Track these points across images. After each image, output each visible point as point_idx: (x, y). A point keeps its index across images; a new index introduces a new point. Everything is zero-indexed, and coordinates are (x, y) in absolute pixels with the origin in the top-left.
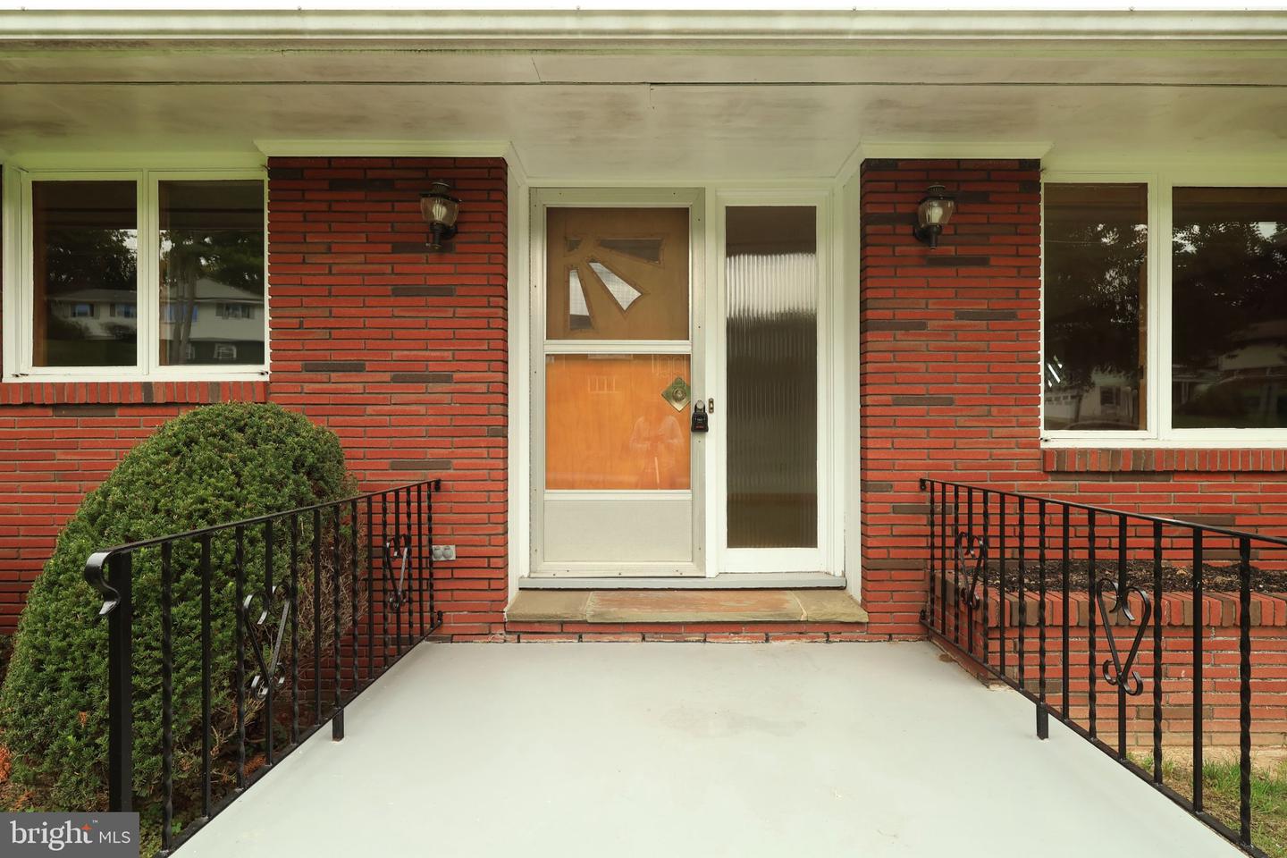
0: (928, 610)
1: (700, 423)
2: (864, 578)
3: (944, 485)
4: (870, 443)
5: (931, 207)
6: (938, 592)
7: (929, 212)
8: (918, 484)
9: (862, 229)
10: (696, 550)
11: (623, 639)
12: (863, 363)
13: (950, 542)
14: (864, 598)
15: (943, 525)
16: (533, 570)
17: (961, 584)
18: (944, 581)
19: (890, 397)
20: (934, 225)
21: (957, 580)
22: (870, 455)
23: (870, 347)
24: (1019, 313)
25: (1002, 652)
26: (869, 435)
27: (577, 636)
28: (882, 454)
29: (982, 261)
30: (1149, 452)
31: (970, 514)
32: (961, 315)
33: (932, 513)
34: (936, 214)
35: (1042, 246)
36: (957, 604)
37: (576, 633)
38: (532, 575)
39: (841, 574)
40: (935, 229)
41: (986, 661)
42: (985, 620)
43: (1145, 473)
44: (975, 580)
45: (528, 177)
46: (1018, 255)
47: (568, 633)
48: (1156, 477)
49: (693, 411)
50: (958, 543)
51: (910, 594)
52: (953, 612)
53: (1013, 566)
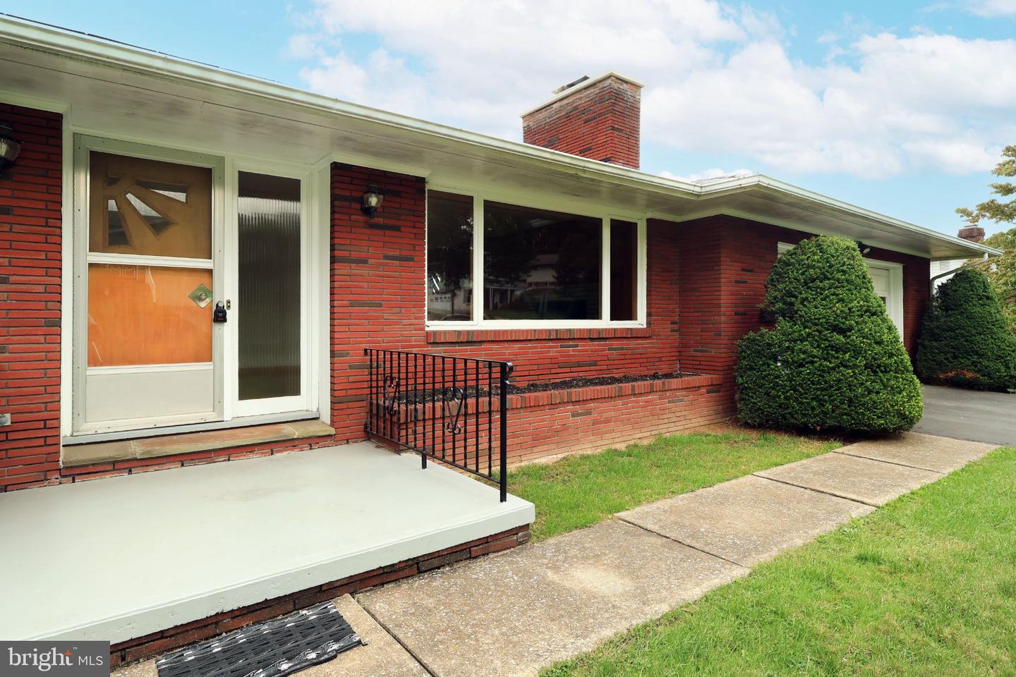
0: (369, 423)
1: (220, 316)
2: (332, 409)
3: (378, 351)
4: (336, 329)
5: (371, 196)
6: (374, 412)
7: (370, 199)
8: (363, 352)
9: (332, 202)
10: (217, 402)
11: (166, 467)
12: (332, 281)
13: (381, 384)
14: (332, 421)
15: (377, 374)
16: (75, 430)
17: (386, 405)
18: (378, 404)
19: (347, 302)
20: (373, 207)
21: (384, 403)
22: (336, 335)
23: (336, 272)
24: (415, 258)
25: (407, 435)
26: (336, 324)
27: (127, 471)
28: (343, 335)
29: (397, 228)
30: (473, 332)
31: (391, 367)
32: (386, 257)
33: (371, 367)
34: (373, 201)
35: (426, 223)
36: (384, 415)
37: (126, 468)
38: (75, 434)
39: (316, 410)
40: (373, 209)
41: (399, 440)
42: (399, 419)
43: (471, 342)
44: (394, 402)
45: (73, 125)
46: (414, 227)
47: (120, 469)
48: (477, 344)
49: (214, 308)
50: (385, 382)
51: (359, 414)
52: (382, 420)
53: (411, 394)
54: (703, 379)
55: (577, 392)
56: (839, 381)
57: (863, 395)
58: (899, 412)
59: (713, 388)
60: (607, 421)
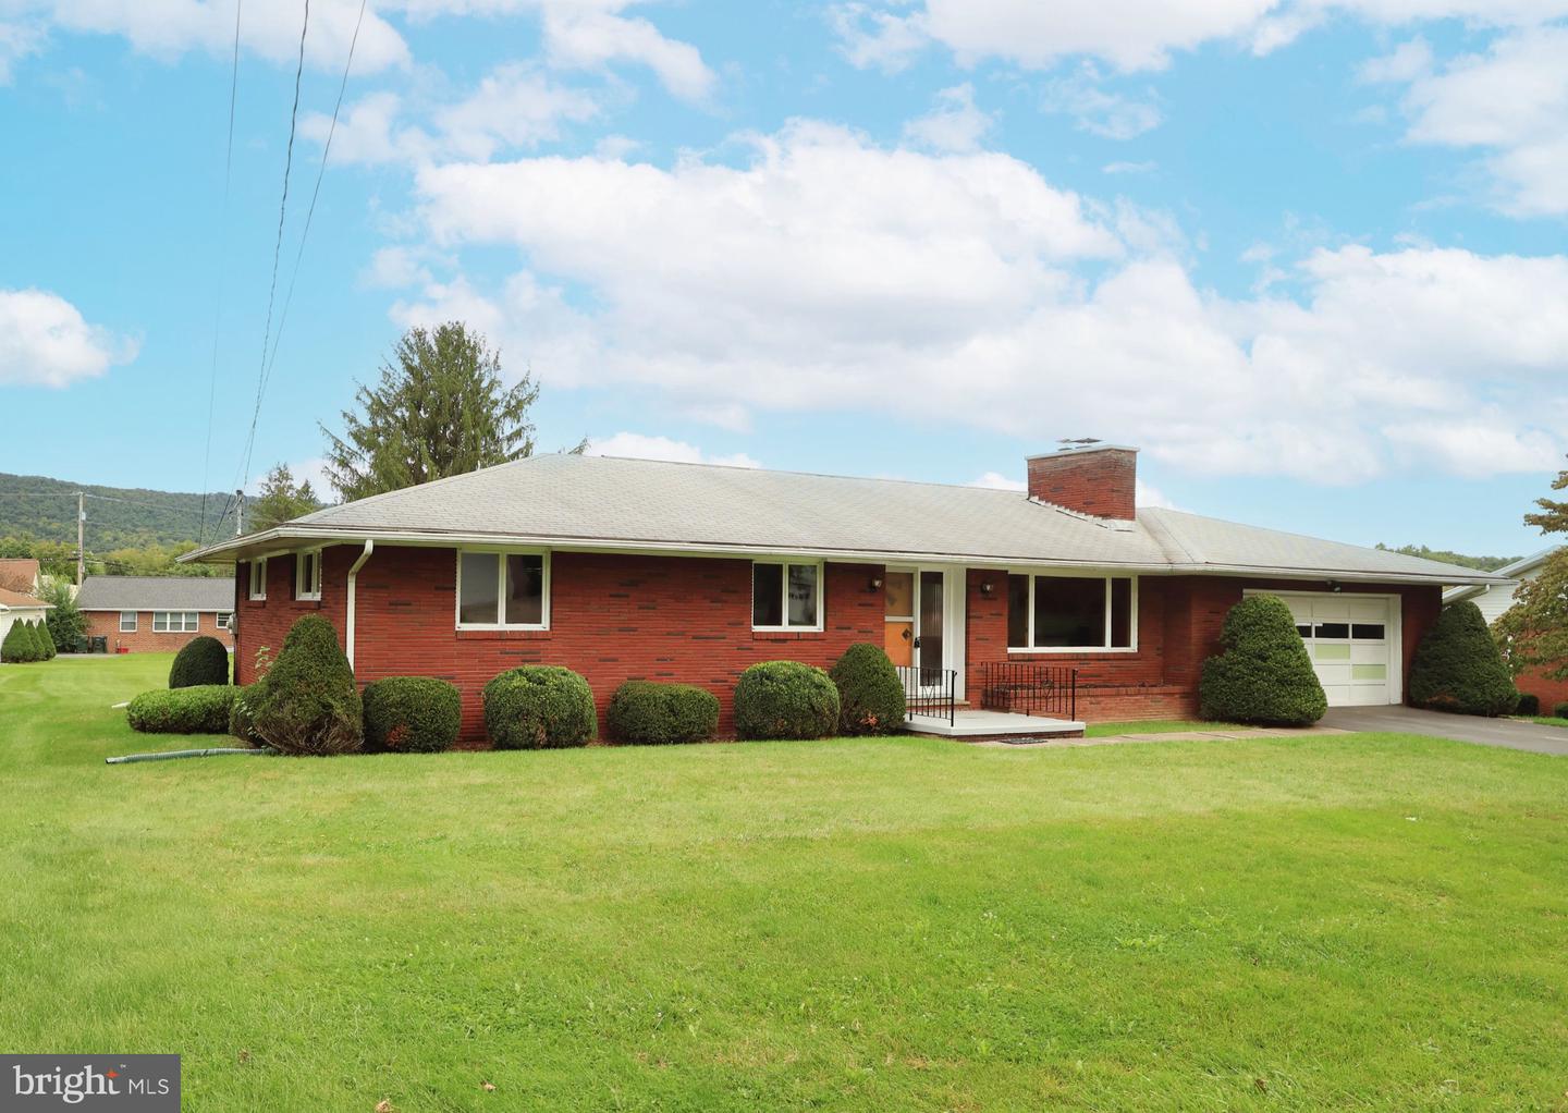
2: (966, 692)
3: (987, 663)
4: (970, 652)
6: (986, 693)
7: (986, 587)
8: (980, 664)
9: (967, 588)
12: (967, 628)
13: (989, 680)
14: (966, 698)
15: (986, 676)
18: (987, 690)
20: (988, 591)
26: (970, 649)
29: (996, 599)
30: (1030, 654)
32: (989, 615)
33: (986, 672)
34: (988, 587)
43: (1030, 660)
46: (1003, 597)
48: (1033, 661)
49: (914, 640)
54: (1177, 689)
55: (1093, 691)
56: (1258, 689)
57: (1273, 698)
58: (1297, 710)
59: (1184, 695)
60: (1111, 709)
